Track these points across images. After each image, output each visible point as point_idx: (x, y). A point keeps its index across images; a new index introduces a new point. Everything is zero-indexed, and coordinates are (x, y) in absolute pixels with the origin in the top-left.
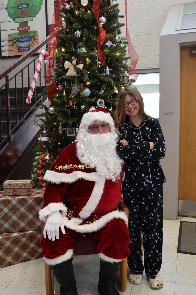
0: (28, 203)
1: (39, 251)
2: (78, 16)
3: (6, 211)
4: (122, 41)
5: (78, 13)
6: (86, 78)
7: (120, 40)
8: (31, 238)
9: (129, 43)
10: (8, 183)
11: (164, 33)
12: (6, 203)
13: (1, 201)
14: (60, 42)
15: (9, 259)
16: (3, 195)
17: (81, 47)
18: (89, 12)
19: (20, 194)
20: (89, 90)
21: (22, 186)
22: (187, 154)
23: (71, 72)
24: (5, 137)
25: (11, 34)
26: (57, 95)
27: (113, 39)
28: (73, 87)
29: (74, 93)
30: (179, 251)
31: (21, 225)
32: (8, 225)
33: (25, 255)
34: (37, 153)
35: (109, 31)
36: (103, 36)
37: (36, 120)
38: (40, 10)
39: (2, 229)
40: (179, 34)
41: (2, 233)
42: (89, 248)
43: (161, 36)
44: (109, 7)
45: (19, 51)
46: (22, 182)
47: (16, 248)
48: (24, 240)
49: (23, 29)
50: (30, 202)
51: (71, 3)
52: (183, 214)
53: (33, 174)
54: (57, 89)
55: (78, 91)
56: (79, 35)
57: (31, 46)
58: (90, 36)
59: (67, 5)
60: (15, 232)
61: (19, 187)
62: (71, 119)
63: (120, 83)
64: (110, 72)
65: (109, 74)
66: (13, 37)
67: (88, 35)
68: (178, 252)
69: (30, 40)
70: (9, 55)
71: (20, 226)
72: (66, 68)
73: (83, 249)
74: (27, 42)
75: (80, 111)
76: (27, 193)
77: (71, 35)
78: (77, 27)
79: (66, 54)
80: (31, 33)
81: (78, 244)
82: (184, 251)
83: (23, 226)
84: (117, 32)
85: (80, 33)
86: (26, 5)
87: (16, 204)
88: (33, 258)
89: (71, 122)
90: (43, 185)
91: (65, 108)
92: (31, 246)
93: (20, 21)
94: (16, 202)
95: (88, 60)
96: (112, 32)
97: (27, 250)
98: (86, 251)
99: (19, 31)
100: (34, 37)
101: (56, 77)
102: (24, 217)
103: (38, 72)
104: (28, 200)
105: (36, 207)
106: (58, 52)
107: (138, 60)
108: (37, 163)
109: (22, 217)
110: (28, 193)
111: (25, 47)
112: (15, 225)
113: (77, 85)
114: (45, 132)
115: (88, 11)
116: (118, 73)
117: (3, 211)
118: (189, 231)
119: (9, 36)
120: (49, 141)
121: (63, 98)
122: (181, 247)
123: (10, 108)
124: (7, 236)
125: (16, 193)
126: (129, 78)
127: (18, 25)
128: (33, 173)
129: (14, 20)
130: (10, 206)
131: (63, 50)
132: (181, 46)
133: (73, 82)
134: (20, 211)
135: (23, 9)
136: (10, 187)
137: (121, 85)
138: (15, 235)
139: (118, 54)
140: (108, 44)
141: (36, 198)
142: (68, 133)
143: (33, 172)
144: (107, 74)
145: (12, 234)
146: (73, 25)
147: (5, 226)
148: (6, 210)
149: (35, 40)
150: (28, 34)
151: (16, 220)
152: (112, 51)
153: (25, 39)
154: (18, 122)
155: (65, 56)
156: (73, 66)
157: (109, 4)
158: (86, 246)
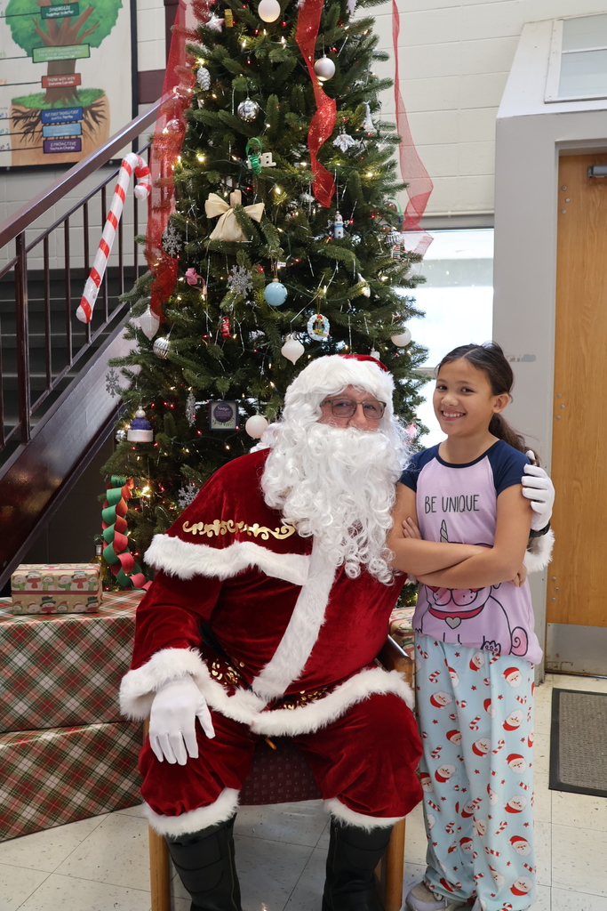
0: (89, 636)
1: (122, 786)
2: (250, 53)
3: (20, 664)
4: (382, 132)
5: (250, 46)
6: (273, 248)
7: (375, 131)
8: (99, 746)
9: (403, 139)
10: (26, 573)
11: (507, 110)
12: (20, 636)
13: (6, 631)
14: (191, 133)
15: (29, 813)
16: (11, 612)
17: (257, 150)
18: (283, 40)
19: (66, 609)
20: (282, 285)
21: (70, 584)
22: (576, 483)
23: (227, 230)
24: (12, 428)
25: (21, 98)
26: (179, 298)
27: (354, 127)
28: (232, 274)
29: (235, 294)
30: (555, 785)
31: (68, 705)
32: (26, 708)
33: (79, 798)
34: (114, 478)
35: (343, 102)
36: (326, 118)
37: (112, 374)
38: (114, 24)
39: (8, 720)
40: (557, 114)
41: (6, 732)
42: (288, 783)
43: (500, 119)
44: (347, 28)
45: (45, 152)
46: (72, 573)
47: (52, 778)
48: (76, 753)
49: (58, 81)
50: (97, 636)
51: (226, 14)
52: (559, 665)
53: (102, 544)
54: (181, 279)
55: (247, 290)
56: (253, 114)
57: (85, 137)
58: (287, 116)
59: (213, 18)
60: (49, 728)
61: (60, 586)
62: (224, 374)
63: (378, 264)
64: (346, 229)
65: (342, 236)
66: (27, 106)
67: (282, 115)
68: (551, 788)
69: (82, 118)
70: (16, 165)
71: (64, 709)
72: (210, 215)
73: (272, 785)
74: (70, 123)
75: (251, 351)
76: (87, 606)
77: (226, 113)
78: (244, 88)
79: (208, 170)
80: (85, 97)
81: (256, 770)
82: (569, 783)
83: (73, 709)
84: (368, 107)
85: (255, 107)
86: (68, 7)
87: (51, 642)
88: (104, 810)
89: (223, 385)
90: (134, 578)
91: (206, 339)
92: (97, 770)
93: (51, 58)
94: (51, 633)
95: (278, 190)
96: (353, 106)
97: (85, 785)
98: (279, 791)
99: (48, 88)
100: (94, 109)
101: (179, 243)
102: (78, 681)
103: (114, 224)
104: (88, 628)
105: (114, 651)
106: (184, 165)
107: (430, 193)
108: (112, 509)
109: (72, 681)
110: (89, 606)
111: (64, 140)
112: (47, 706)
113: (244, 271)
114: (140, 413)
115: (279, 40)
116: (371, 232)
117: (11, 664)
118: (580, 721)
119: (14, 102)
120: (154, 442)
121: (200, 307)
122: (561, 771)
123: (28, 335)
124: (23, 742)
125: (52, 605)
126: (403, 249)
127: (43, 69)
128: (101, 542)
129: (30, 54)
130: (33, 647)
131: (201, 158)
132: (560, 151)
133: (233, 260)
134: (63, 662)
135: (60, 20)
136: (33, 587)
137: (379, 271)
138: (48, 736)
139: (370, 175)
140: (342, 144)
141: (116, 620)
142: (213, 418)
143: (103, 538)
144: (337, 235)
145: (38, 733)
146: (234, 82)
147: (16, 708)
148: (20, 660)
149: (98, 118)
150: (74, 97)
151: (51, 691)
152: (351, 165)
153: (66, 115)
154: (54, 379)
155: (208, 176)
156: (231, 210)
157: (344, 18)
158: (280, 775)
